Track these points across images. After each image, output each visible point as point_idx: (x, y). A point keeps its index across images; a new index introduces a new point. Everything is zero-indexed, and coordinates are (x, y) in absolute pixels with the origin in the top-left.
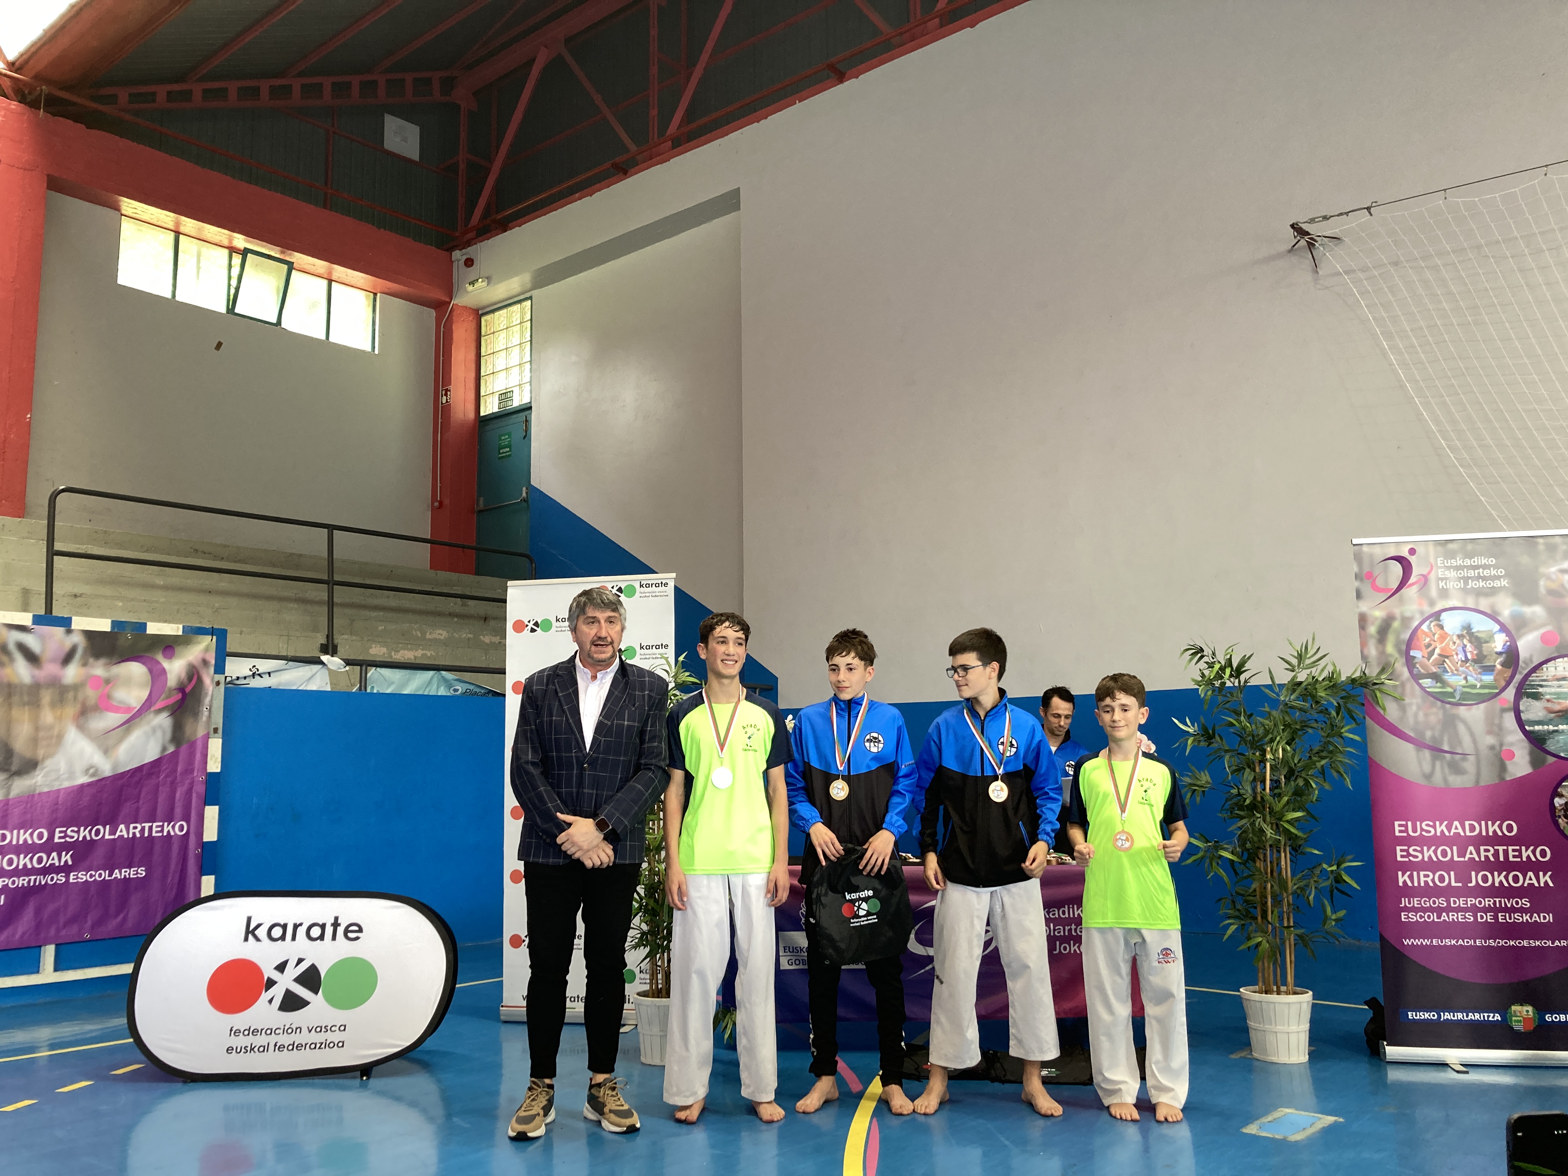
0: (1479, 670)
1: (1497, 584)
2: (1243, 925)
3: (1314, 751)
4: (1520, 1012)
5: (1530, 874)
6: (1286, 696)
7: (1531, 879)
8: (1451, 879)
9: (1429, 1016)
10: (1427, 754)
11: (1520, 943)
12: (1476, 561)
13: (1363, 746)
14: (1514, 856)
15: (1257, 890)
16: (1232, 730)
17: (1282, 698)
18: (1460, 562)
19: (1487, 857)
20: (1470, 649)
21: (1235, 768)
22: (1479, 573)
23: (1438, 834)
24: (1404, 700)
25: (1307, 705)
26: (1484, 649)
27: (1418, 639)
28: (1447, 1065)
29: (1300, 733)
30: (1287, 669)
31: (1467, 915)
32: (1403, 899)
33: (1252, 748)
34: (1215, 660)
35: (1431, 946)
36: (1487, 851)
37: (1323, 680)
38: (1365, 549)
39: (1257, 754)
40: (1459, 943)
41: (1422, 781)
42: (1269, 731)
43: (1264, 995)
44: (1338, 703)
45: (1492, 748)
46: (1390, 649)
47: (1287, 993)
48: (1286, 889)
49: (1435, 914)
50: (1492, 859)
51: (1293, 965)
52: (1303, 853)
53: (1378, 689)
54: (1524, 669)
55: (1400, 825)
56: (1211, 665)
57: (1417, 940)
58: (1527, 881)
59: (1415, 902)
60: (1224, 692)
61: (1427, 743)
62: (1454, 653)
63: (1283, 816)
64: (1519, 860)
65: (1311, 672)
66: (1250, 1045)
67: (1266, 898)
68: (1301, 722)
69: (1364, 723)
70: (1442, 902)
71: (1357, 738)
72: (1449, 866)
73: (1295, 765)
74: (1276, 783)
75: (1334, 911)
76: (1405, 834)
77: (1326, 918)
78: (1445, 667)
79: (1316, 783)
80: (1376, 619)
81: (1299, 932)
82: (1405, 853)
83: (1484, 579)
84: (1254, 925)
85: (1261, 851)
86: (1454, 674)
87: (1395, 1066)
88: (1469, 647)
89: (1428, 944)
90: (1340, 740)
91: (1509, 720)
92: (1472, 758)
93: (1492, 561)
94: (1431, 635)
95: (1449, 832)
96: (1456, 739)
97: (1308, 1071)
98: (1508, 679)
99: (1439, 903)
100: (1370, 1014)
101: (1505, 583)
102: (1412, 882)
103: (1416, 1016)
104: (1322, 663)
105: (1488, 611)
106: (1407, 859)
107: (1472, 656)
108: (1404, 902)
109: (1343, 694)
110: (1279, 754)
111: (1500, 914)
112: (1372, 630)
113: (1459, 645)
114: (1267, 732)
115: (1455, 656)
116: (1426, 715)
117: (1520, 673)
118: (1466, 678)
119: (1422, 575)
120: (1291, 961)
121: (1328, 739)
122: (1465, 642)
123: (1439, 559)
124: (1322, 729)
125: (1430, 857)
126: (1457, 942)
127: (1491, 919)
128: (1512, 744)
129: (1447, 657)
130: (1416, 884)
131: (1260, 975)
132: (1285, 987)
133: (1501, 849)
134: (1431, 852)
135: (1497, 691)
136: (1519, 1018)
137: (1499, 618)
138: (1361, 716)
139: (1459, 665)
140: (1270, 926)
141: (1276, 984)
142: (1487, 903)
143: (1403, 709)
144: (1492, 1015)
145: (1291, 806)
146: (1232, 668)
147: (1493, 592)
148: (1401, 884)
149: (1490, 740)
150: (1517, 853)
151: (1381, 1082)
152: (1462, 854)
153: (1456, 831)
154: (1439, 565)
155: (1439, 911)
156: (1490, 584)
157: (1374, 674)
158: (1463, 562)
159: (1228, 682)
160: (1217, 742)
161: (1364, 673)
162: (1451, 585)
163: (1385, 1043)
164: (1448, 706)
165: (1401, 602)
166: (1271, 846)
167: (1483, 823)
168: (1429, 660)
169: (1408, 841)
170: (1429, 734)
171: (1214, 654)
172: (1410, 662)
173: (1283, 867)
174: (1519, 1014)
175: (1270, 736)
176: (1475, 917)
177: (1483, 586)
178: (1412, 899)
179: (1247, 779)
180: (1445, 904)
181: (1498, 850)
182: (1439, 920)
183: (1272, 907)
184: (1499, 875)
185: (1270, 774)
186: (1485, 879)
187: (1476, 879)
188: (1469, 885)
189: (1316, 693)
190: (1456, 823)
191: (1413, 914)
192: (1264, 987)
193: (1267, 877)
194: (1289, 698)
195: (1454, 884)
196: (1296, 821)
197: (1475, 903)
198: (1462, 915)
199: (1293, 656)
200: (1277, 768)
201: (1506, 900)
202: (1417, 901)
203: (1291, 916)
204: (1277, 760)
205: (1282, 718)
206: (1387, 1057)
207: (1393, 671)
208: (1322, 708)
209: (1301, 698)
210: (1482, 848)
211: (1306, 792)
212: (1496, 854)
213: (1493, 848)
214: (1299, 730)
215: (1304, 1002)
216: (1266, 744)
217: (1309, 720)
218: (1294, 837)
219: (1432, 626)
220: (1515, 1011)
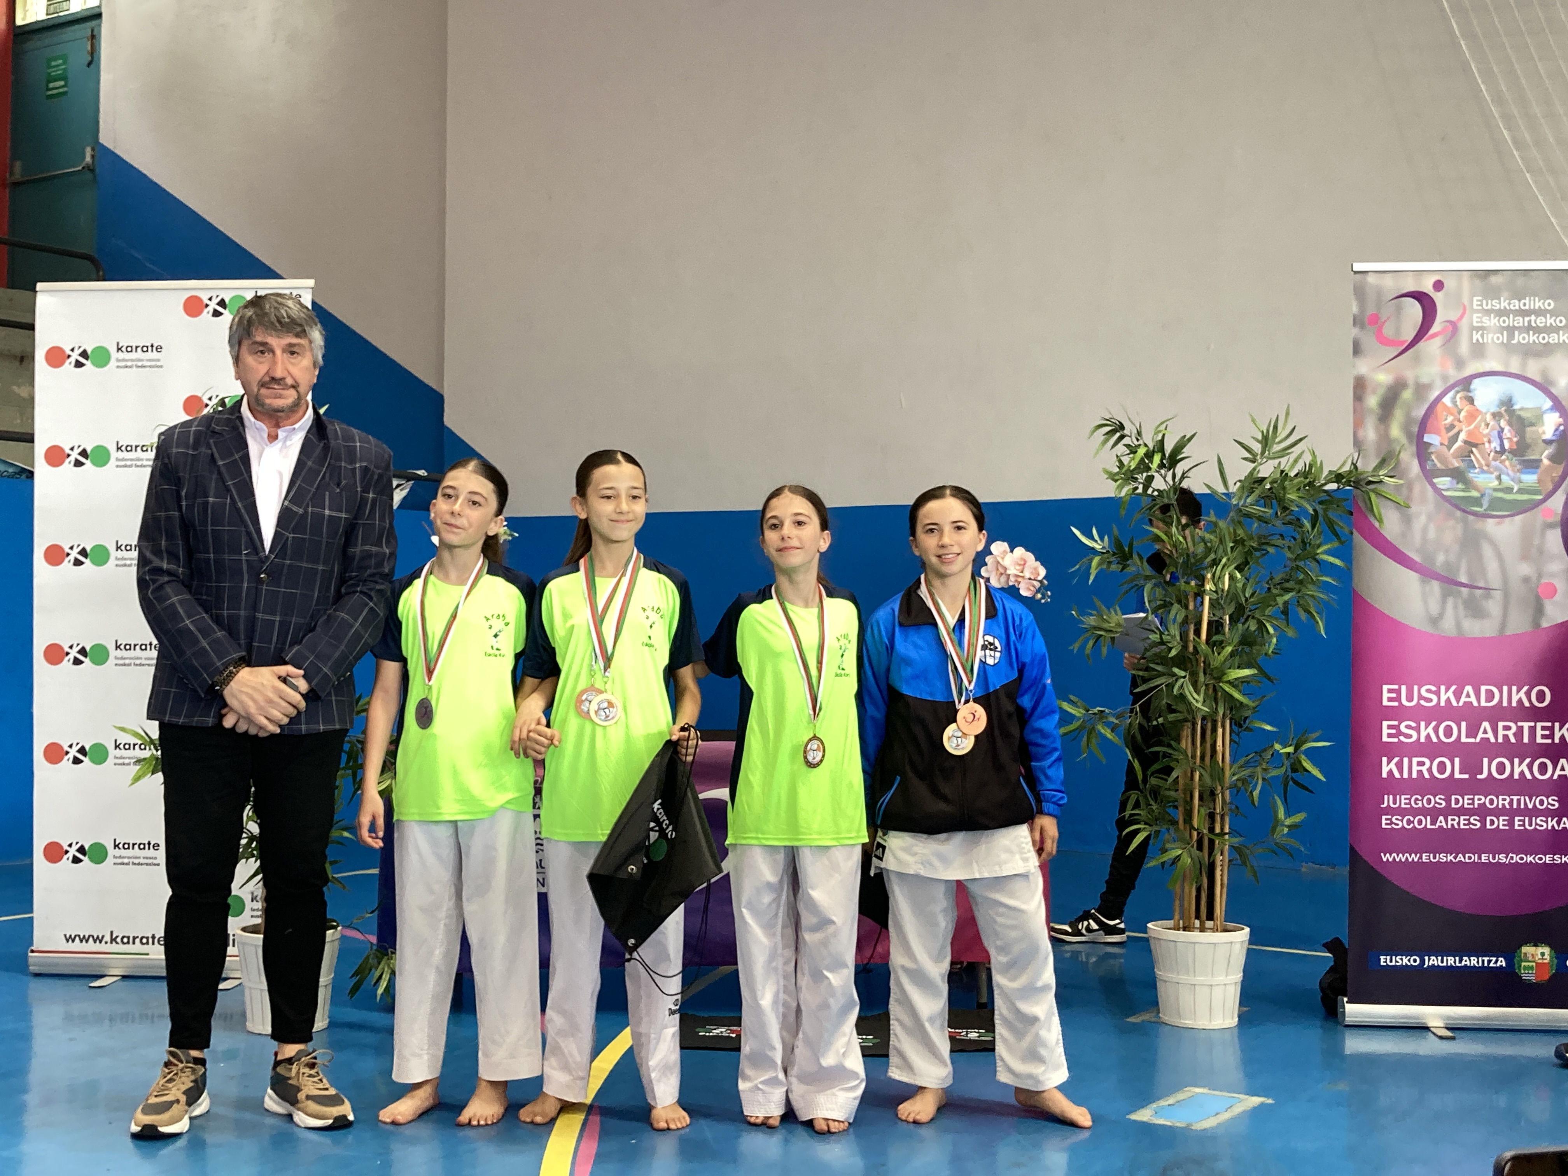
0: (1518, 467)
1: (1554, 338)
2: (1157, 832)
3: (1277, 579)
4: (1532, 955)
5: (1563, 761)
6: (1240, 499)
7: (1563, 769)
8: (1455, 769)
9: (1409, 960)
10: (1436, 585)
11: (1540, 859)
12: (1529, 303)
13: (1346, 575)
14: (1543, 737)
15: (1181, 781)
17: (1234, 501)
18: (1504, 304)
19: (1506, 737)
20: (1509, 435)
21: (1159, 603)
22: (1530, 321)
23: (1442, 704)
24: (1408, 507)
25: (1270, 511)
26: (1528, 435)
27: (1436, 418)
28: (1427, 1028)
29: (1258, 554)
30: (1245, 459)
31: (1472, 820)
32: (1386, 797)
33: (1184, 574)
34: (1141, 442)
35: (1420, 864)
36: (1507, 728)
37: (1296, 475)
38: (1371, 279)
39: (1193, 583)
40: (1458, 859)
41: (1427, 628)
42: (1211, 549)
43: (1181, 932)
44: (1315, 510)
45: (1526, 580)
46: (1396, 431)
47: (1214, 930)
48: (1221, 780)
49: (1429, 818)
50: (1513, 740)
51: (1225, 890)
52: (1248, 729)
53: (1373, 491)
55: (1390, 691)
56: (1133, 450)
57: (1401, 855)
58: (1558, 772)
59: (1403, 801)
60: (1149, 492)
61: (1438, 571)
62: (1485, 440)
64: (1549, 741)
65: (1280, 463)
66: (1157, 1003)
67: (1192, 793)
68: (1260, 538)
69: (1352, 540)
70: (1439, 801)
71: (1337, 562)
72: (1453, 750)
73: (1246, 600)
74: (1217, 626)
75: (1288, 814)
76: (1396, 704)
77: (1276, 822)
78: (1472, 461)
79: (1275, 628)
80: (1379, 384)
81: (1236, 840)
82: (1394, 731)
83: (1538, 330)
84: (1172, 831)
85: (1189, 725)
86: (1483, 472)
87: (1355, 1031)
88: (1507, 432)
89: (1416, 860)
90: (1314, 565)
91: (1554, 540)
92: (1498, 595)
93: (1549, 304)
94: (1455, 411)
96: (1478, 566)
97: (1236, 1041)
98: (1557, 479)
99: (1436, 802)
100: (1331, 963)
101: (1565, 337)
102: (1401, 771)
103: (1391, 961)
104: (1297, 450)
105: (1538, 378)
106: (1395, 740)
107: (1511, 446)
108: (1388, 801)
109: (1323, 496)
110: (1223, 584)
111: (1517, 819)
112: (1372, 401)
113: (1493, 429)
114: (1208, 551)
115: (1487, 445)
116: (1439, 531)
118: (1499, 478)
119: (1448, 321)
120: (1222, 885)
121: (1297, 563)
122: (1503, 423)
123: (1475, 299)
124: (1289, 548)
125: (1428, 736)
126: (1455, 858)
127: (1504, 825)
128: (1553, 575)
130: (1406, 775)
131: (1177, 903)
132: (1212, 922)
133: (1526, 725)
134: (1430, 730)
135: (1540, 497)
136: (1530, 964)
137: (1554, 391)
138: (1346, 530)
139: (1491, 458)
140: (1195, 833)
141: (1198, 917)
142: (1501, 802)
143: (1407, 520)
144: (1494, 959)
145: (1237, 660)
146: (1164, 455)
147: (1547, 350)
148: (1384, 775)
149: (1525, 569)
150: (1547, 733)
151: (1334, 1053)
152: (1472, 731)
153: (1468, 700)
154: (1475, 307)
155: (1434, 814)
156: (1544, 338)
157: (1370, 469)
158: (1509, 304)
159: (1156, 474)
160: (1135, 564)
161: (1356, 468)
162: (1490, 338)
163: (1346, 999)
164: (1471, 517)
165: (1417, 360)
166: (1204, 718)
167: (1505, 688)
168: (1449, 450)
169: (1398, 713)
170: (1441, 558)
171: (1139, 433)
172: (1422, 451)
173: (1219, 748)
174: (1530, 958)
175: (1212, 556)
176: (1483, 822)
177: (1534, 341)
178: (1398, 797)
179: (1174, 620)
180: (1444, 804)
181: (1522, 727)
182: (1433, 827)
183: (1199, 806)
184: (1520, 764)
185: (1209, 613)
186: (1501, 768)
187: (1488, 768)
188: (1479, 777)
189: (1284, 495)
190: (1469, 688)
191: (1400, 818)
192: (1181, 922)
193: (1195, 763)
194: (1245, 501)
195: (1457, 775)
196: (1242, 682)
197: (1485, 803)
198: (1465, 820)
199: (1253, 438)
200: (1219, 604)
201: (1527, 798)
202: (1405, 799)
203: (1227, 819)
204: (1220, 592)
205: (1232, 530)
206: (1347, 1019)
207: (1398, 464)
208: (1292, 517)
209: (1262, 501)
210: (1501, 724)
211: (1259, 640)
212: (1519, 733)
213: (1516, 724)
214: (1256, 550)
215: (1236, 942)
216: (1206, 568)
217: (1272, 535)
218: (1238, 705)
219: (1458, 398)
220: (1525, 954)
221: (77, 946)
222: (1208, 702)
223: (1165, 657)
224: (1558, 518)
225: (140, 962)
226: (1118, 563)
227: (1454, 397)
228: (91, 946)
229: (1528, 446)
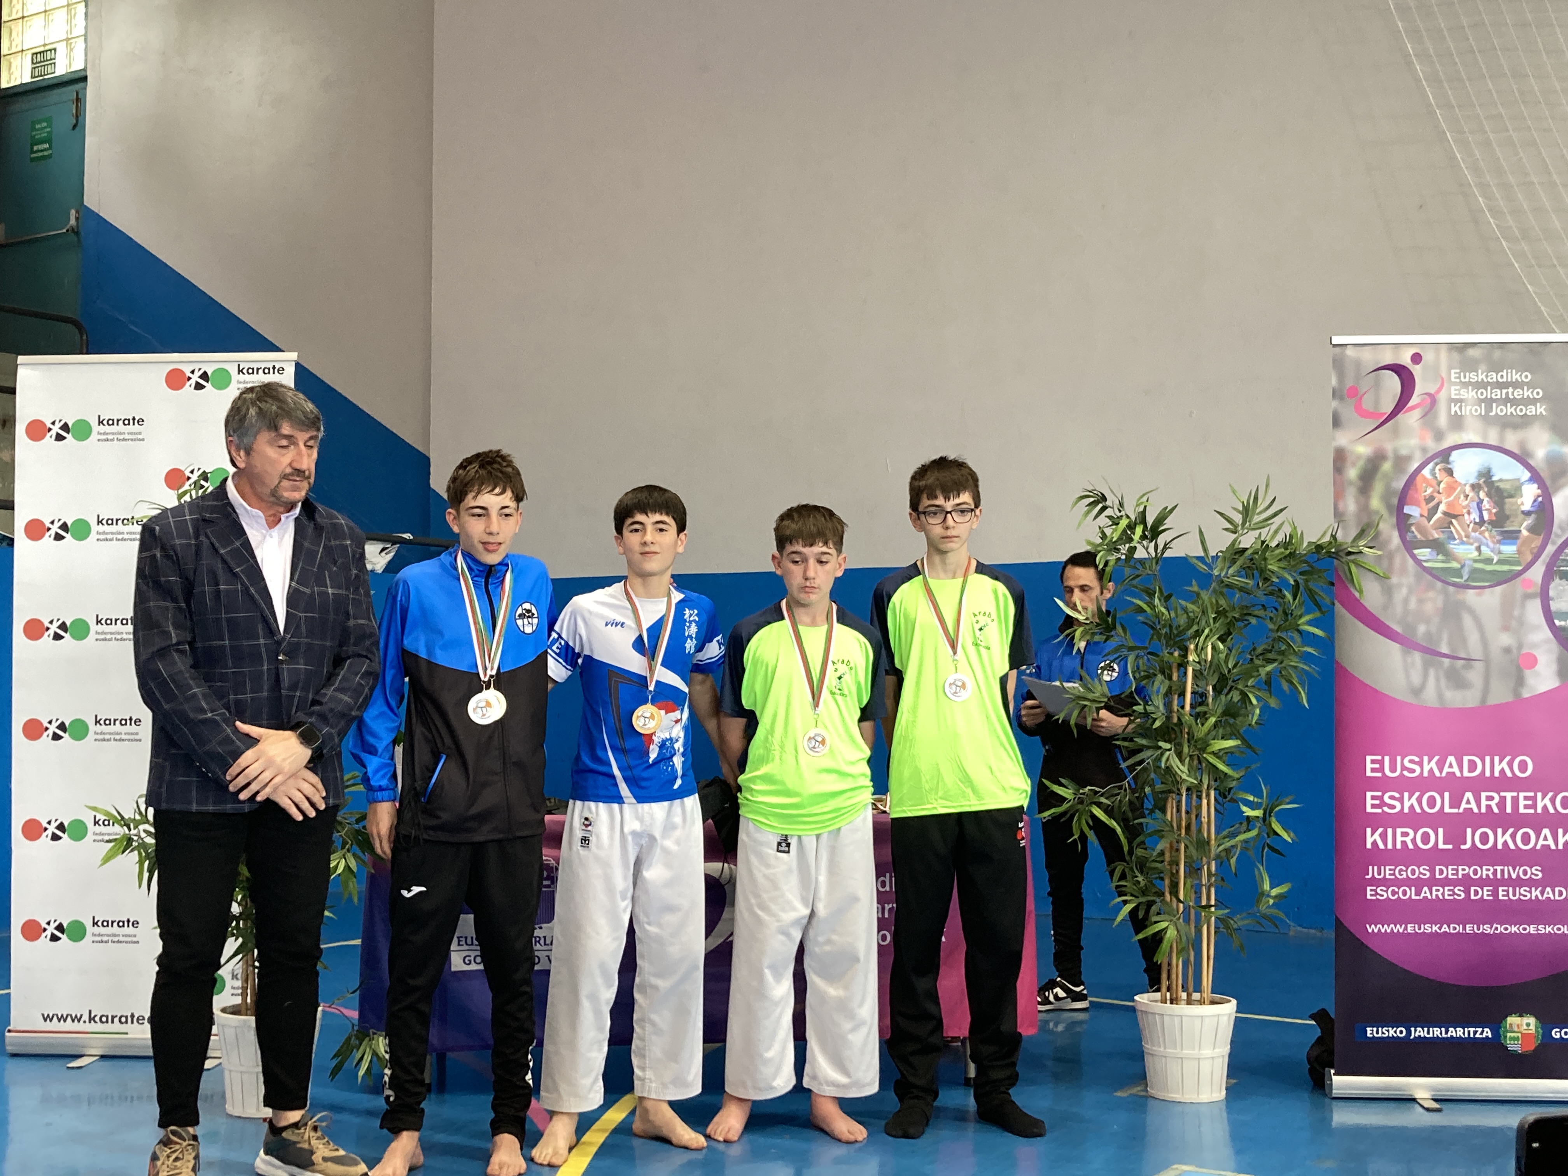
0: (1498, 538)
1: (1531, 410)
3: (1259, 650)
4: (1518, 1026)
5: (1546, 831)
6: (1222, 570)
7: (1546, 839)
8: (1438, 839)
9: (1395, 1032)
10: (1417, 657)
11: (1525, 929)
12: (1507, 375)
13: (1328, 645)
14: (1526, 807)
15: (1167, 853)
16: (1140, 618)
17: (1216, 572)
18: (1482, 377)
19: (1489, 807)
20: (1488, 507)
21: (1142, 674)
22: (1507, 393)
23: (1426, 774)
24: (1388, 578)
25: (1252, 583)
26: (1507, 507)
27: (1416, 490)
28: (1413, 1100)
29: (1240, 624)
30: (1226, 529)
31: (1456, 891)
32: (1370, 868)
33: (1167, 645)
34: (1123, 513)
35: (1405, 936)
36: (1490, 798)
37: (1278, 545)
38: (1350, 352)
39: (1176, 654)
40: (1443, 930)
41: (1409, 699)
42: (1193, 620)
43: (1169, 1005)
44: (1295, 581)
45: (1507, 650)
46: (1376, 503)
47: (1201, 1002)
48: (1207, 852)
49: (1413, 888)
50: (1496, 810)
51: (1211, 962)
52: (1234, 801)
53: (1353, 561)
54: (1558, 536)
55: (1373, 762)
56: (1115, 521)
57: (1386, 926)
58: (1541, 842)
59: (1387, 872)
60: (1132, 563)
61: (1419, 642)
62: (1465, 511)
63: (1208, 745)
64: (1532, 811)
65: (1260, 534)
66: (1145, 1078)
67: (1178, 865)
68: (1242, 608)
69: (1333, 611)
70: (1423, 872)
71: (1319, 632)
72: (1437, 820)
73: (1229, 671)
74: (1201, 697)
75: (1274, 885)
76: (1379, 775)
77: (1262, 893)
78: (1451, 532)
79: (1258, 698)
80: (1359, 457)
81: (1221, 912)
82: (1377, 802)
83: (1515, 402)
84: (1158, 904)
85: (1174, 796)
86: (1463, 543)
87: (1341, 1103)
88: (1486, 504)
89: (1401, 931)
90: (1296, 635)
91: (1534, 611)
92: (1479, 665)
93: (1526, 377)
94: (1434, 483)
95: (1441, 772)
96: (1459, 636)
97: (1224, 1112)
98: (1535, 551)
99: (1420, 873)
100: (1318, 1033)
101: (1542, 410)
102: (1385, 843)
103: (1377, 1033)
104: (1277, 520)
105: (1516, 451)
106: (1379, 811)
107: (1490, 517)
108: (1372, 872)
109: (1304, 567)
110: (1206, 655)
111: (1501, 889)
112: (1352, 473)
113: (1472, 500)
114: (1191, 622)
115: (1466, 516)
116: (1421, 601)
117: (1554, 543)
118: (1478, 549)
119: (1426, 394)
120: (1208, 957)
121: (1279, 634)
122: (1482, 495)
123: (1453, 371)
124: (1271, 619)
125: (1412, 807)
126: (1440, 928)
127: (1488, 895)
128: (1535, 646)
129: (1455, 517)
130: (1390, 846)
132: (1199, 995)
133: (1509, 795)
134: (1414, 800)
135: (1520, 568)
136: (1516, 1035)
138: (1328, 600)
139: (1470, 529)
140: (1181, 905)
141: (1186, 990)
142: (1485, 873)
143: (1388, 591)
144: (1480, 1030)
145: (1221, 731)
146: (1145, 526)
147: (1524, 422)
148: (1369, 846)
149: (1506, 639)
150: (1530, 802)
151: (1323, 1127)
152: (1456, 803)
153: (1451, 770)
154: (1453, 380)
155: (1419, 884)
156: (1521, 410)
157: (1349, 540)
158: (1487, 376)
159: (1137, 545)
160: (1118, 636)
161: (1335, 539)
162: (1469, 410)
163: (1333, 1071)
164: (1451, 588)
165: (1396, 433)
166: (1188, 789)
167: (1488, 759)
168: (1429, 521)
169: (1383, 784)
170: (1422, 629)
171: (1121, 505)
172: (1403, 523)
173: (1205, 820)
174: (1516, 1029)
175: (1195, 628)
176: (1467, 892)
177: (1511, 413)
178: (1382, 868)
179: (1158, 691)
180: (1428, 874)
181: (1505, 797)
182: (1418, 898)
183: (1185, 877)
184: (1504, 834)
185: (1193, 684)
186: (1484, 838)
187: (1472, 838)
188: (1463, 847)
189: (1266, 566)
190: (1451, 759)
191: (1384, 889)
192: (1168, 994)
193: (1180, 835)
194: (1227, 573)
195: (1441, 846)
196: (1226, 753)
197: (1468, 874)
198: (1449, 890)
199: (1235, 509)
200: (1202, 674)
201: (1510, 868)
202: (1390, 870)
203: (1213, 890)
204: (1203, 663)
205: (1214, 601)
206: (1334, 1091)
207: (1377, 536)
208: (1273, 588)
209: (1243, 573)
210: (1484, 795)
211: (1243, 711)
212: (1502, 803)
213: (1499, 794)
214: (1237, 620)
215: (1223, 1015)
216: (1189, 639)
217: (1253, 606)
218: (1222, 777)
219: (1437, 470)
220: (1511, 1025)
221: (55, 1025)
222: (1193, 773)
223: (1150, 729)
224: (1538, 589)
225: (118, 1042)
226: (1101, 633)
227: (1434, 469)
228: (69, 1025)
229: (1508, 517)
